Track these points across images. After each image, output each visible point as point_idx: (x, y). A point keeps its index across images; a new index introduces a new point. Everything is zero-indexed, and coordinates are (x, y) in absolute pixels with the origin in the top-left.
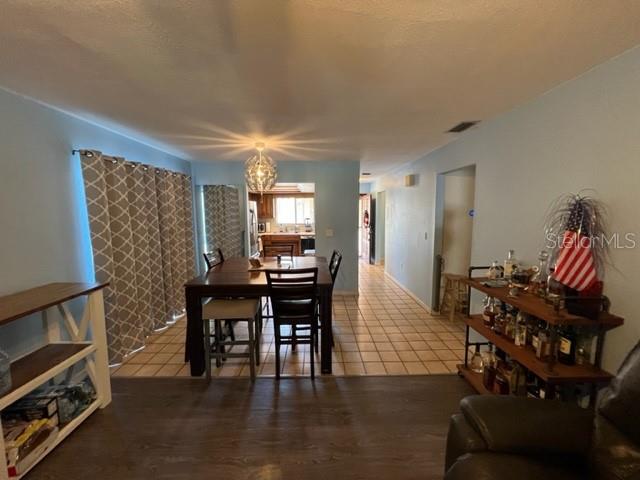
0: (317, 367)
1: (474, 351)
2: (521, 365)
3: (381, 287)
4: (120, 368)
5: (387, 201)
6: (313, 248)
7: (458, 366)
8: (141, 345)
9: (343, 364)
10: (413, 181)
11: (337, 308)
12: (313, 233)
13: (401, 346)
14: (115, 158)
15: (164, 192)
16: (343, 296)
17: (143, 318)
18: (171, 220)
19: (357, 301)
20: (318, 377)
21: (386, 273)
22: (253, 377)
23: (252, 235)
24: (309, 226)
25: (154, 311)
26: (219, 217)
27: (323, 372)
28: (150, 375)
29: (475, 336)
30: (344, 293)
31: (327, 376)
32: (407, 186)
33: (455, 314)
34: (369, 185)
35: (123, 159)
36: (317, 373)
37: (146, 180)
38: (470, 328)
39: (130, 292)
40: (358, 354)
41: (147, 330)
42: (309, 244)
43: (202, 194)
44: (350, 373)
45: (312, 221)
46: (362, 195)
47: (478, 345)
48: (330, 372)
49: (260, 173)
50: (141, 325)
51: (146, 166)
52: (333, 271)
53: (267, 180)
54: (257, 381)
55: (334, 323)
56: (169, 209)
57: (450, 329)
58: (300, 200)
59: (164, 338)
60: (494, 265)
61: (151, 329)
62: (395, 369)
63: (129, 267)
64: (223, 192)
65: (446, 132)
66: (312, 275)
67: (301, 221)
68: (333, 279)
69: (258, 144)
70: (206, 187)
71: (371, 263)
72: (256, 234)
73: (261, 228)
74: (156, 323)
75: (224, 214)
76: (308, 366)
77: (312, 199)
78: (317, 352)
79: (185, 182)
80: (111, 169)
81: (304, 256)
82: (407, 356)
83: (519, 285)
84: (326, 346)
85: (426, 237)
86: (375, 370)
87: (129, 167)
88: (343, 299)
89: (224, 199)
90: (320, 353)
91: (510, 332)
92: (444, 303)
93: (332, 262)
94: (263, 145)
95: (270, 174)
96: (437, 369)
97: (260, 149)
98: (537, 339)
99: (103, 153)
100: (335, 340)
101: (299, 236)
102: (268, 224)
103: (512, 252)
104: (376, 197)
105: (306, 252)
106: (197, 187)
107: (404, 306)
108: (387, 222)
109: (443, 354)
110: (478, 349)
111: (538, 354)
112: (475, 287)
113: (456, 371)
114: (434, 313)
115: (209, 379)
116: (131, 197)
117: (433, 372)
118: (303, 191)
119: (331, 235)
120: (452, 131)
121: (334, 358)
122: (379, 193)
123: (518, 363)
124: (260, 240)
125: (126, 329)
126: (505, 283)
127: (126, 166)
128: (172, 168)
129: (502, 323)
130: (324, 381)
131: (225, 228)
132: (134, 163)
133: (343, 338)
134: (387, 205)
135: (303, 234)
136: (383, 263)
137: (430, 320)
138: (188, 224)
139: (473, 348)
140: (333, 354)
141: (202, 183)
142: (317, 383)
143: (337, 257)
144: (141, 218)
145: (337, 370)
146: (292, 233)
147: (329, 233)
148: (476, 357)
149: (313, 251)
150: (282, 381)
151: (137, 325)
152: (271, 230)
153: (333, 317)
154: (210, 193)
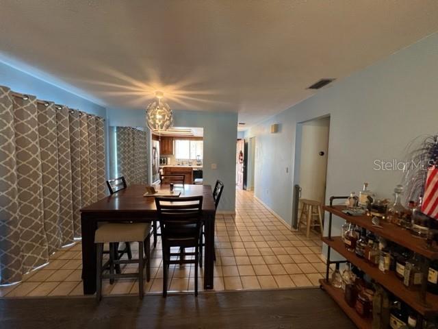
0: (201, 282)
1: (334, 269)
2: (385, 289)
3: (252, 208)
4: (17, 286)
5: (256, 144)
6: (201, 177)
7: (320, 281)
8: (45, 262)
9: (223, 278)
10: (277, 129)
11: (219, 225)
12: (201, 166)
13: (270, 259)
14: (26, 96)
15: (77, 129)
16: (223, 215)
17: (49, 237)
18: (83, 153)
19: (234, 219)
20: (201, 293)
21: (255, 196)
22: (142, 294)
23: (154, 167)
24: (199, 161)
25: (63, 229)
26: (129, 152)
27: (205, 288)
28: (44, 294)
29: (335, 256)
30: (224, 212)
31: (209, 292)
32: (272, 133)
33: (310, 231)
34: (243, 133)
35: (35, 97)
36: (201, 289)
37: (58, 117)
38: (331, 249)
39: (36, 214)
40: (235, 268)
41: (53, 247)
42: (198, 174)
43: (115, 134)
44: (229, 288)
45: (201, 158)
46: (238, 140)
47: (338, 264)
48: (212, 287)
49: (159, 116)
50: (46, 244)
51: (61, 106)
52: (216, 197)
53: (164, 122)
54: (145, 298)
55: (216, 238)
56: (82, 143)
57: (307, 244)
58: (193, 142)
59: (69, 253)
60: (351, 195)
61: (57, 246)
62: (267, 283)
63: (35, 192)
64: (134, 133)
65: (306, 89)
66: (197, 202)
67: (193, 157)
68: (216, 205)
69: (157, 93)
70: (118, 128)
71: (244, 189)
72: (158, 165)
73: (162, 162)
74: (64, 239)
75: (134, 150)
76: (192, 280)
77: (202, 142)
78: (201, 266)
79: (99, 122)
80: (22, 105)
81: (194, 184)
82: (276, 268)
83: (378, 215)
84: (209, 260)
85: (287, 172)
86: (251, 285)
87: (41, 105)
88: (224, 217)
89: (134, 139)
90: (203, 267)
91: (373, 257)
92: (301, 222)
93: (215, 190)
94: (162, 94)
95: (166, 117)
96: (302, 283)
97: (159, 97)
98: (403, 267)
99: (11, 90)
100: (216, 255)
101: (192, 168)
102: (169, 159)
103: (366, 185)
104: (248, 141)
105: (196, 180)
106: (111, 128)
107: (270, 224)
108: (256, 160)
109: (305, 267)
110: (338, 267)
111: (406, 282)
112: (336, 214)
113: (318, 285)
114: (293, 230)
115: (100, 298)
116: (42, 131)
117: (299, 285)
118: (195, 135)
119: (215, 168)
120: (312, 87)
121: (216, 273)
122: (251, 138)
123: (382, 286)
124: (161, 170)
125: (29, 248)
126: (363, 211)
127: (38, 104)
128: (87, 111)
129: (364, 248)
130: (207, 297)
131: (134, 161)
132: (47, 103)
133: (223, 252)
134: (256, 147)
135: (195, 167)
136: (252, 189)
137: (291, 236)
138: (100, 157)
139: (333, 266)
140: (215, 267)
141: (115, 124)
142: (200, 300)
143: (219, 186)
144: (52, 149)
145: (218, 285)
146: (187, 166)
147: (214, 166)
148: (337, 274)
149: (201, 180)
150: (168, 298)
151: (42, 244)
152: (171, 163)
153: (215, 233)
154: (122, 133)
